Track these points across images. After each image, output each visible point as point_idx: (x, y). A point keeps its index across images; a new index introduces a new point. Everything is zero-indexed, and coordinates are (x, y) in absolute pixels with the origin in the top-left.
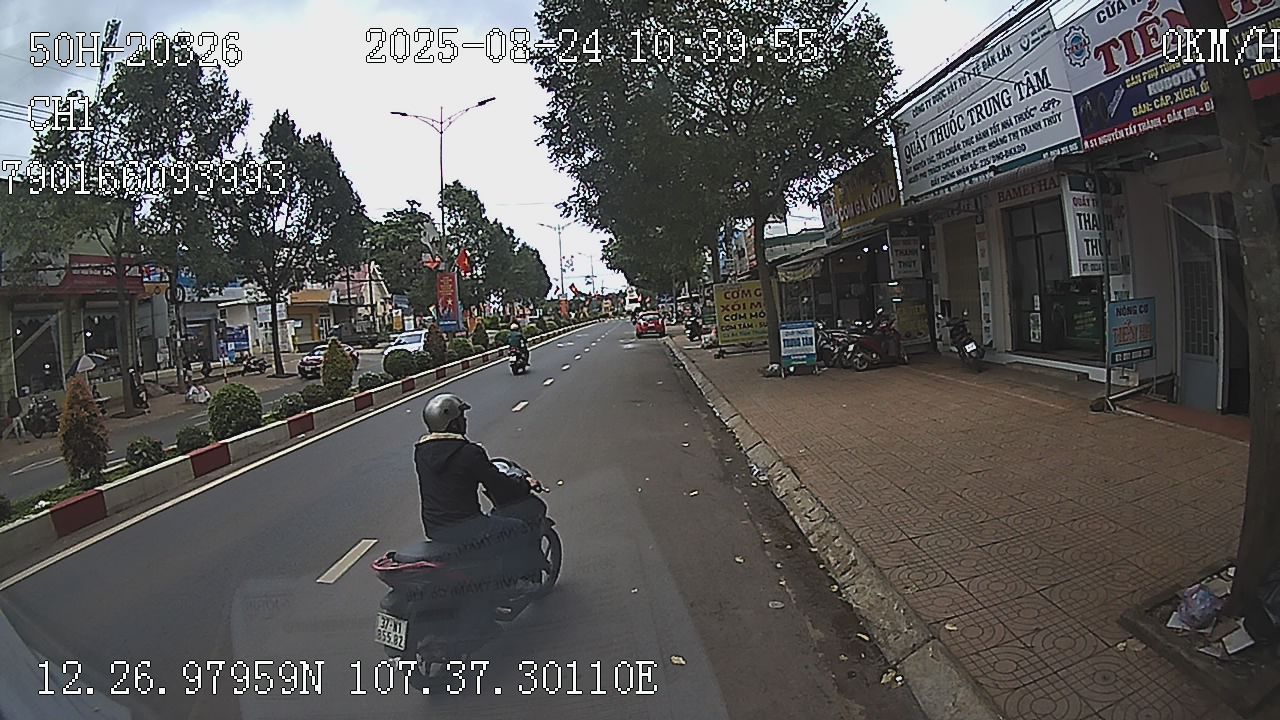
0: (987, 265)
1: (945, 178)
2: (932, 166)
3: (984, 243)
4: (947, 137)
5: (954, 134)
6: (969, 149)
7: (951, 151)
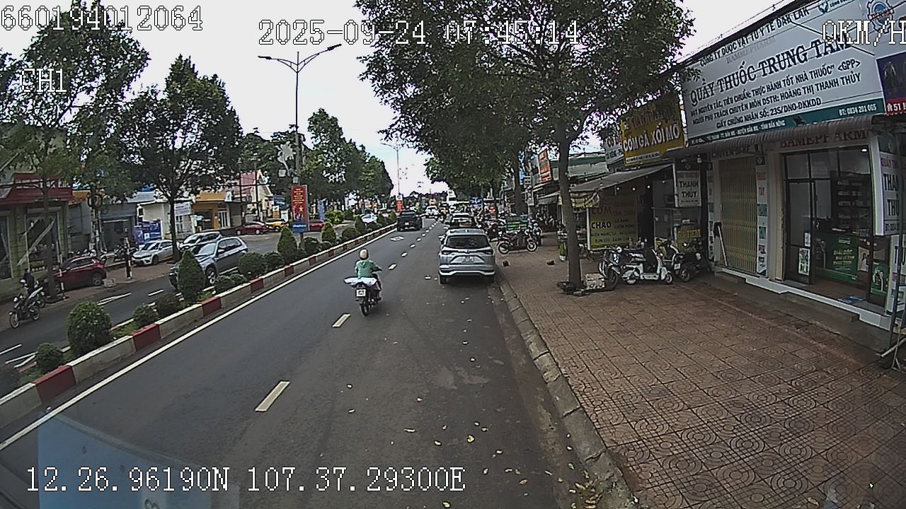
0: (766, 203)
1: (732, 122)
2: (718, 110)
3: (766, 181)
4: (736, 85)
5: (742, 82)
6: (758, 98)
7: (739, 98)
